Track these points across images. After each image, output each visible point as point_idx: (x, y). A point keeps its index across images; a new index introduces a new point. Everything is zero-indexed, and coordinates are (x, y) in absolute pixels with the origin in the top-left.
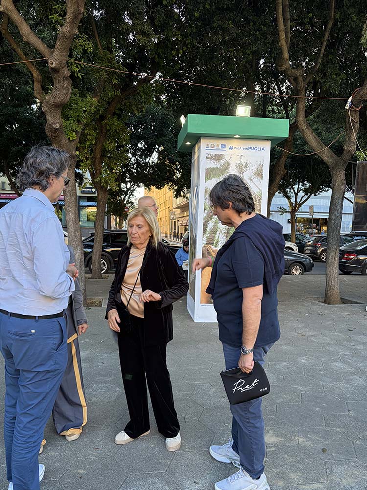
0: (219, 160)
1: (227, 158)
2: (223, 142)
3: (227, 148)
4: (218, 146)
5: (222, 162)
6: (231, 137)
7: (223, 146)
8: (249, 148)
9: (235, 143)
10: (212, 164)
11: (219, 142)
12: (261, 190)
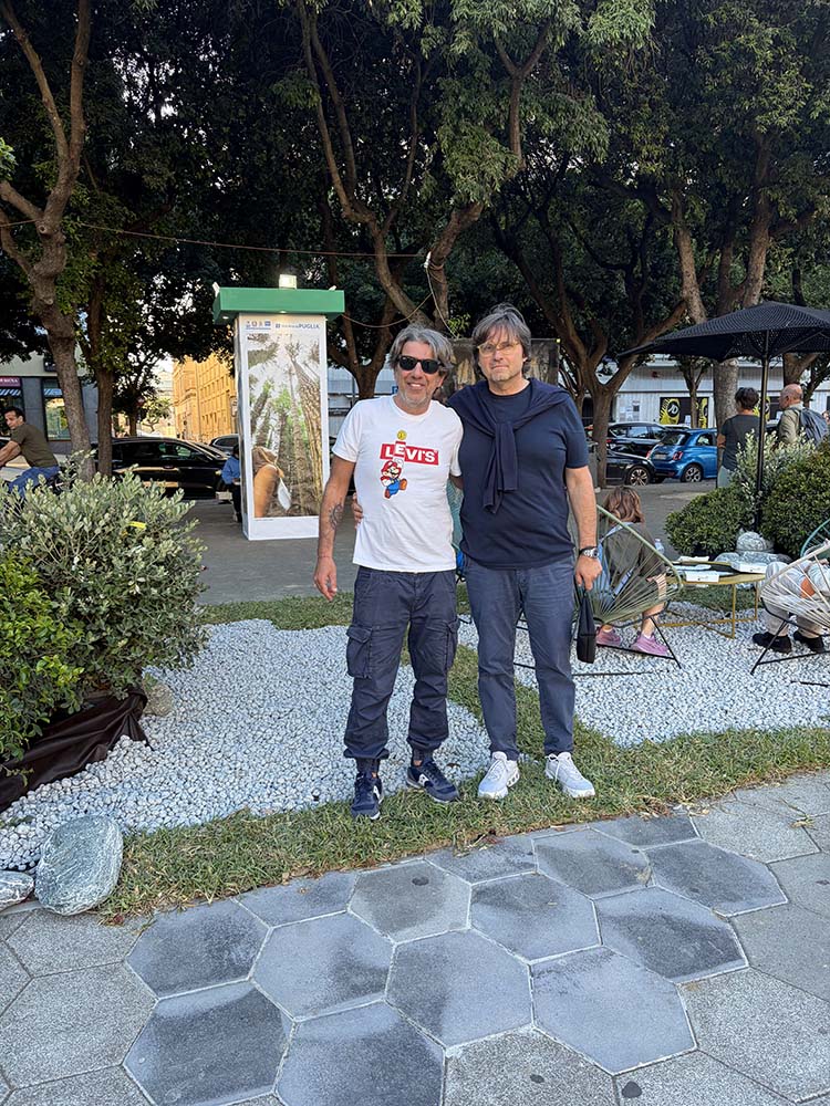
0: (263, 341)
1: (273, 339)
2: (268, 319)
3: (273, 326)
4: (261, 324)
5: (268, 343)
6: (277, 313)
7: (268, 324)
8: (300, 326)
9: (282, 320)
10: (256, 346)
11: (264, 319)
12: (318, 377)
